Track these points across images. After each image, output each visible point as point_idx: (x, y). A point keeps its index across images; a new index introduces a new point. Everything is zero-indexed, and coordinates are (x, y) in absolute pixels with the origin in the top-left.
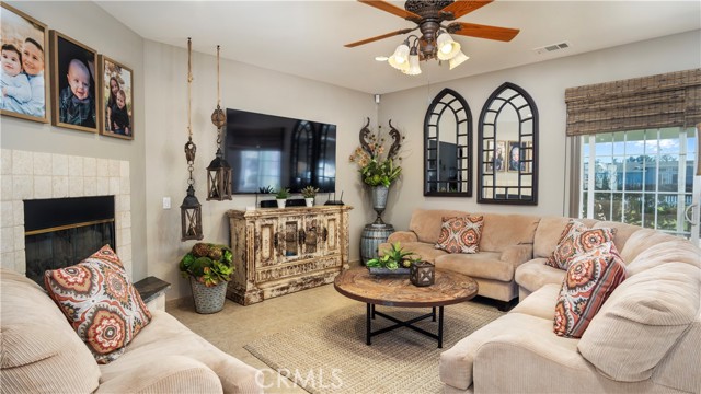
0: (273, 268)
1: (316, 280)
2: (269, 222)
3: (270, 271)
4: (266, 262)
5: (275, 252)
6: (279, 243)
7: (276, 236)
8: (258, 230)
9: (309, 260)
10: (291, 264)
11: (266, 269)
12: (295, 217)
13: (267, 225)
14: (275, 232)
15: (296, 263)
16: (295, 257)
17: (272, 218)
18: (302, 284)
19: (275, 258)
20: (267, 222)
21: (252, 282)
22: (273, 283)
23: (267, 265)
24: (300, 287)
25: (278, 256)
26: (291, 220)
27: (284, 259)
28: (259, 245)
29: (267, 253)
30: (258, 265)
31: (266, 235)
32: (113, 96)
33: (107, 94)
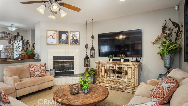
0: (105, 79)
1: (120, 89)
2: (104, 65)
3: (103, 80)
4: (103, 77)
5: (106, 75)
6: (107, 72)
7: (106, 70)
8: (100, 67)
9: (118, 81)
10: (111, 80)
11: (103, 79)
12: (113, 65)
13: (103, 66)
14: (105, 68)
15: (113, 80)
16: (113, 78)
17: (105, 64)
18: (113, 88)
19: (106, 76)
20: (103, 65)
21: (98, 81)
22: (105, 84)
23: (103, 78)
24: (113, 89)
25: (107, 76)
26: (111, 65)
27: (109, 78)
28: (100, 71)
29: (103, 74)
30: (100, 77)
31: (103, 69)
32: (73, 38)
33: (71, 38)
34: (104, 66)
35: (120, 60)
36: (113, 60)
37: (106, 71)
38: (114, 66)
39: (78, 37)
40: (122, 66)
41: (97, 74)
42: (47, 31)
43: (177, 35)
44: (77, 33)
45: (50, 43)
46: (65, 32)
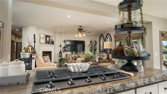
0: (72, 62)
25: (73, 60)
28: (70, 58)
29: (71, 60)
30: (70, 61)
31: (71, 57)
32: (52, 40)
33: (51, 40)
34: (72, 56)
35: (78, 53)
36: (75, 53)
37: (72, 58)
38: (76, 56)
39: (54, 40)
40: (80, 55)
41: (68, 60)
42: (40, 34)
43: (95, 45)
44: (53, 37)
45: (42, 43)
46: (49, 36)
